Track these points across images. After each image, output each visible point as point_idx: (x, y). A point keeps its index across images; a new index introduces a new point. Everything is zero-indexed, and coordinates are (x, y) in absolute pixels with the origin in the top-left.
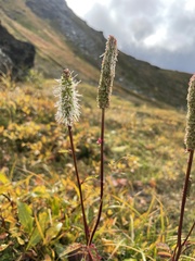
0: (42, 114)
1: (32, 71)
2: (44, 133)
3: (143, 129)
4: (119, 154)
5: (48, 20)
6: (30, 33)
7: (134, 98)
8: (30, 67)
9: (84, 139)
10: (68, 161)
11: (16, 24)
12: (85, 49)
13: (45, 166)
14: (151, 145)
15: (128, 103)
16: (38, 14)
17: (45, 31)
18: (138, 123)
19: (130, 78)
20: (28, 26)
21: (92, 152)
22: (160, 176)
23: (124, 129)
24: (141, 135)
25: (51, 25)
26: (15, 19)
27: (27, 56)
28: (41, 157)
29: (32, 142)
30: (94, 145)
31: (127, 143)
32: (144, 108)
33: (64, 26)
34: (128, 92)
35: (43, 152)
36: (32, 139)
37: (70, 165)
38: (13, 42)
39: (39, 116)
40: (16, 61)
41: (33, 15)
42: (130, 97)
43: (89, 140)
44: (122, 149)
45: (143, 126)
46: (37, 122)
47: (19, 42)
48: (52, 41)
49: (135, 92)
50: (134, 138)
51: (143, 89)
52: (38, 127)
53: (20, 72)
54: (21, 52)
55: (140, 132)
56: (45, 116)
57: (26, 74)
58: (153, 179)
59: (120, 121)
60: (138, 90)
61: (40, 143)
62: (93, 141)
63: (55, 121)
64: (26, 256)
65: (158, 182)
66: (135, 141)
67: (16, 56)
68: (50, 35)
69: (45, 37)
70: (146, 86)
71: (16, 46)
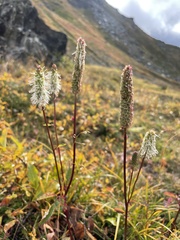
0: (69, 96)
1: (64, 58)
2: (69, 112)
3: (163, 112)
4: (135, 134)
5: (83, 10)
6: (66, 22)
7: (162, 82)
8: (62, 54)
9: (103, 119)
10: (87, 137)
11: (54, 15)
12: (115, 35)
13: (66, 140)
16: (73, 4)
17: (80, 20)
18: (159, 105)
19: (158, 63)
20: (64, 15)
21: (109, 131)
22: (172, 157)
23: (145, 112)
24: (161, 117)
25: (85, 14)
26: (53, 10)
27: (60, 44)
28: (64, 132)
29: (58, 119)
30: (112, 125)
31: (144, 125)
32: (169, 92)
33: (97, 14)
34: (156, 76)
35: (66, 129)
36: (58, 117)
37: (88, 141)
38: (49, 32)
39: (66, 97)
40: (51, 49)
41: (69, 5)
42: (157, 80)
43: (107, 120)
44: (138, 129)
45: (164, 108)
46: (64, 103)
47: (54, 32)
48: (85, 29)
49: (163, 75)
50: (153, 120)
51: (170, 73)
52: (64, 107)
53: (54, 58)
54: (55, 41)
55: (161, 114)
56: (72, 97)
57: (59, 60)
58: (164, 158)
59: (142, 104)
60: (166, 74)
61: (65, 121)
62: (111, 121)
63: (80, 102)
65: (169, 162)
66: (152, 123)
67: (51, 44)
68: (84, 23)
69: (79, 25)
70: (175, 69)
71: (51, 35)
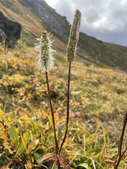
0: (25, 70)
1: (19, 41)
2: (27, 82)
3: (91, 80)
4: (75, 96)
5: (30, 8)
6: (18, 16)
7: (86, 61)
8: (17, 39)
9: (53, 86)
10: (43, 100)
11: (8, 10)
12: (54, 28)
13: (27, 103)
14: (96, 91)
15: (81, 64)
16: (23, 4)
17: (28, 15)
18: (88, 76)
19: (83, 48)
20: (16, 11)
21: (58, 95)
22: (102, 111)
23: (79, 80)
24: (90, 84)
25: (32, 11)
26: (8, 7)
27: (16, 31)
28: (25, 97)
29: (19, 87)
30: (60, 90)
31: (81, 89)
32: (92, 67)
33: (40, 12)
34: (82, 57)
35: (26, 94)
36: (19, 86)
37: (44, 103)
38: (7, 22)
39: (23, 70)
40: (8, 34)
41: (20, 4)
42: (83, 60)
43: (56, 87)
44: (77, 93)
45: (91, 78)
46: (22, 75)
47: (10, 22)
48: (32, 22)
49: (86, 57)
50: (86, 86)
51: (91, 55)
52: (22, 78)
53: (11, 42)
54: (12, 28)
55: (90, 82)
56: (27, 70)
57: (15, 43)
58: (97, 112)
59: (76, 75)
60: (88, 56)
61: (24, 88)
62: (59, 88)
63: (34, 74)
64: (15, 161)
65: (101, 114)
66: (86, 88)
67: (8, 31)
68: (31, 18)
69: (27, 19)
70: (93, 53)
71: (9, 24)
